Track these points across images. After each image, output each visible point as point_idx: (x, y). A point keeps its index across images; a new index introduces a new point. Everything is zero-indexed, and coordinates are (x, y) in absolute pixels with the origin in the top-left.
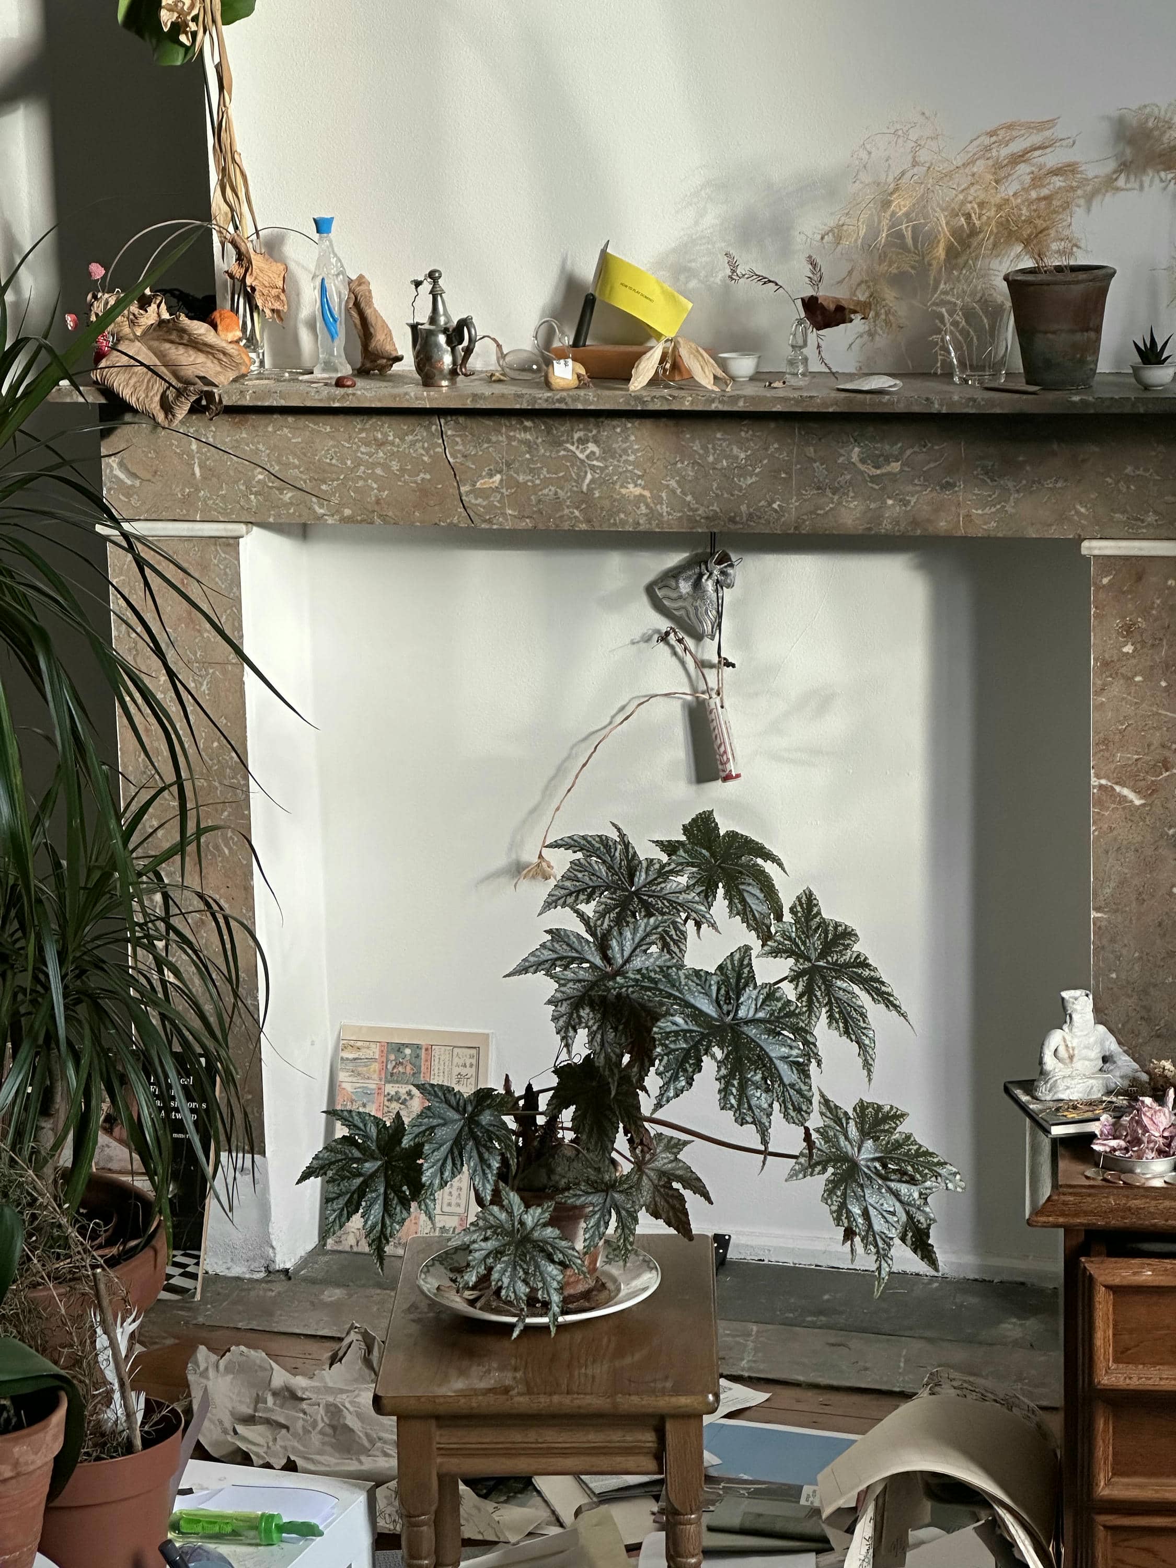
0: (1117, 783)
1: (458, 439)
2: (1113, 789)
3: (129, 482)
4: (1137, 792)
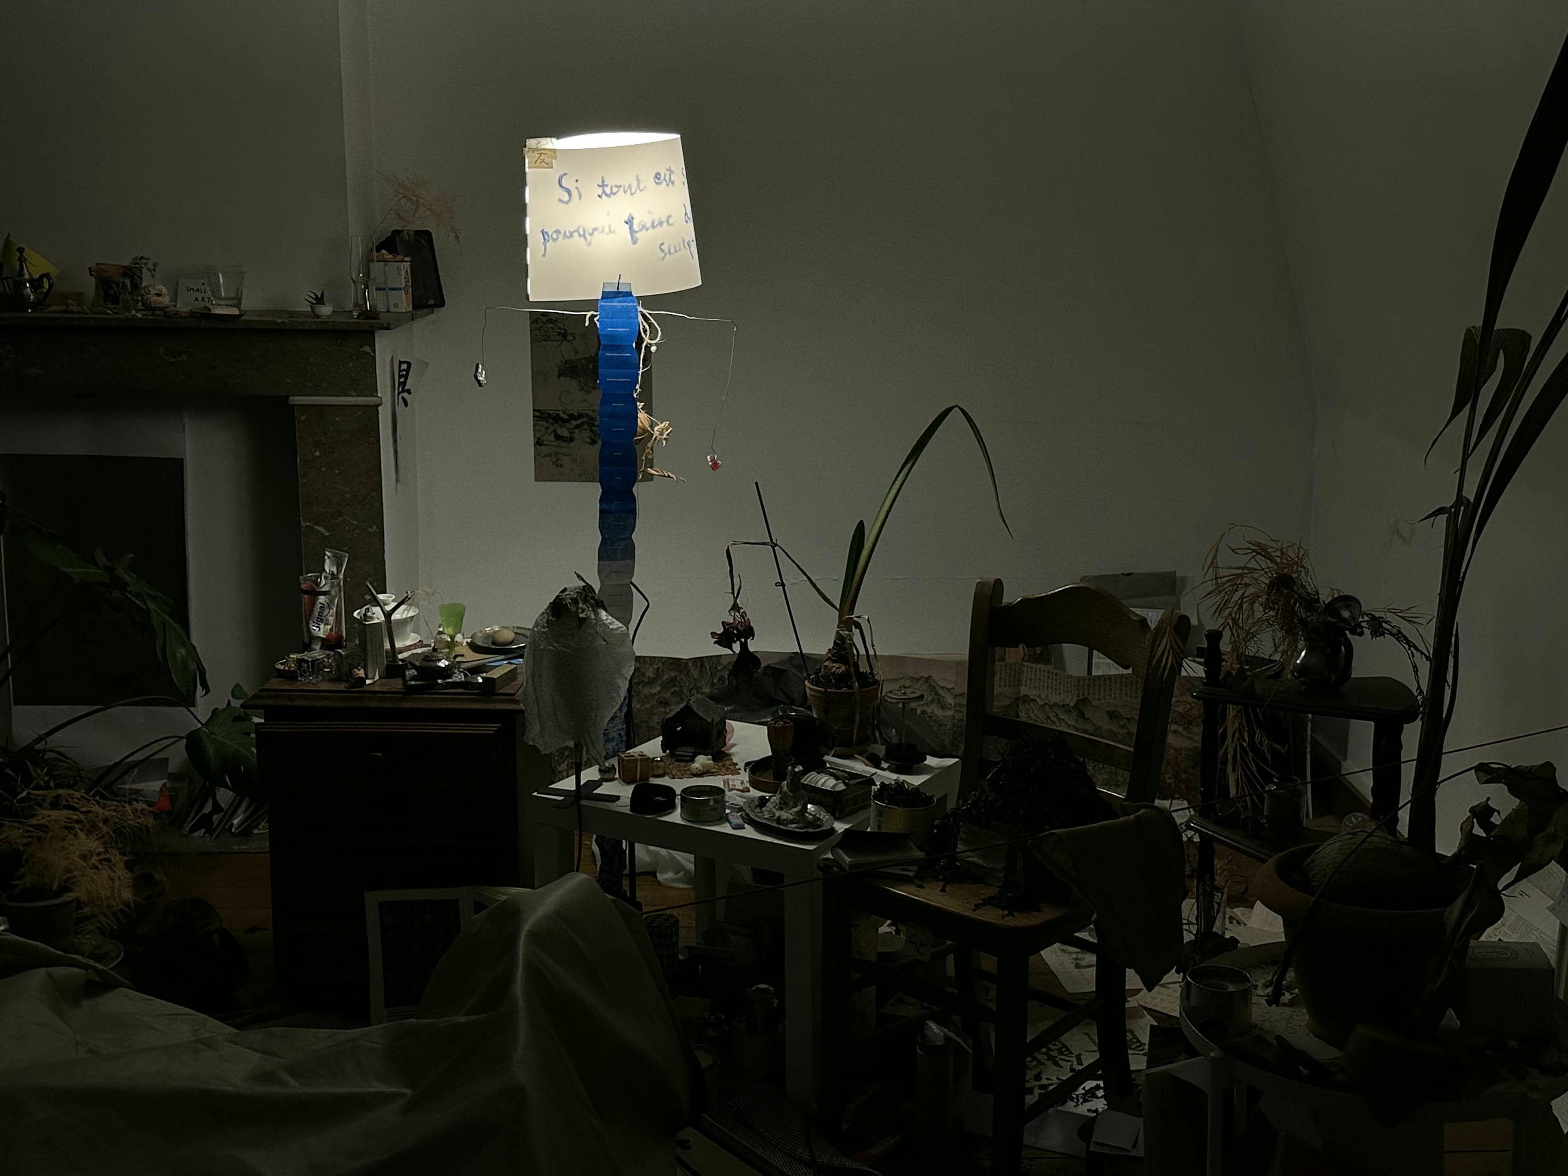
0: (315, 524)
2: (314, 528)
4: (326, 529)
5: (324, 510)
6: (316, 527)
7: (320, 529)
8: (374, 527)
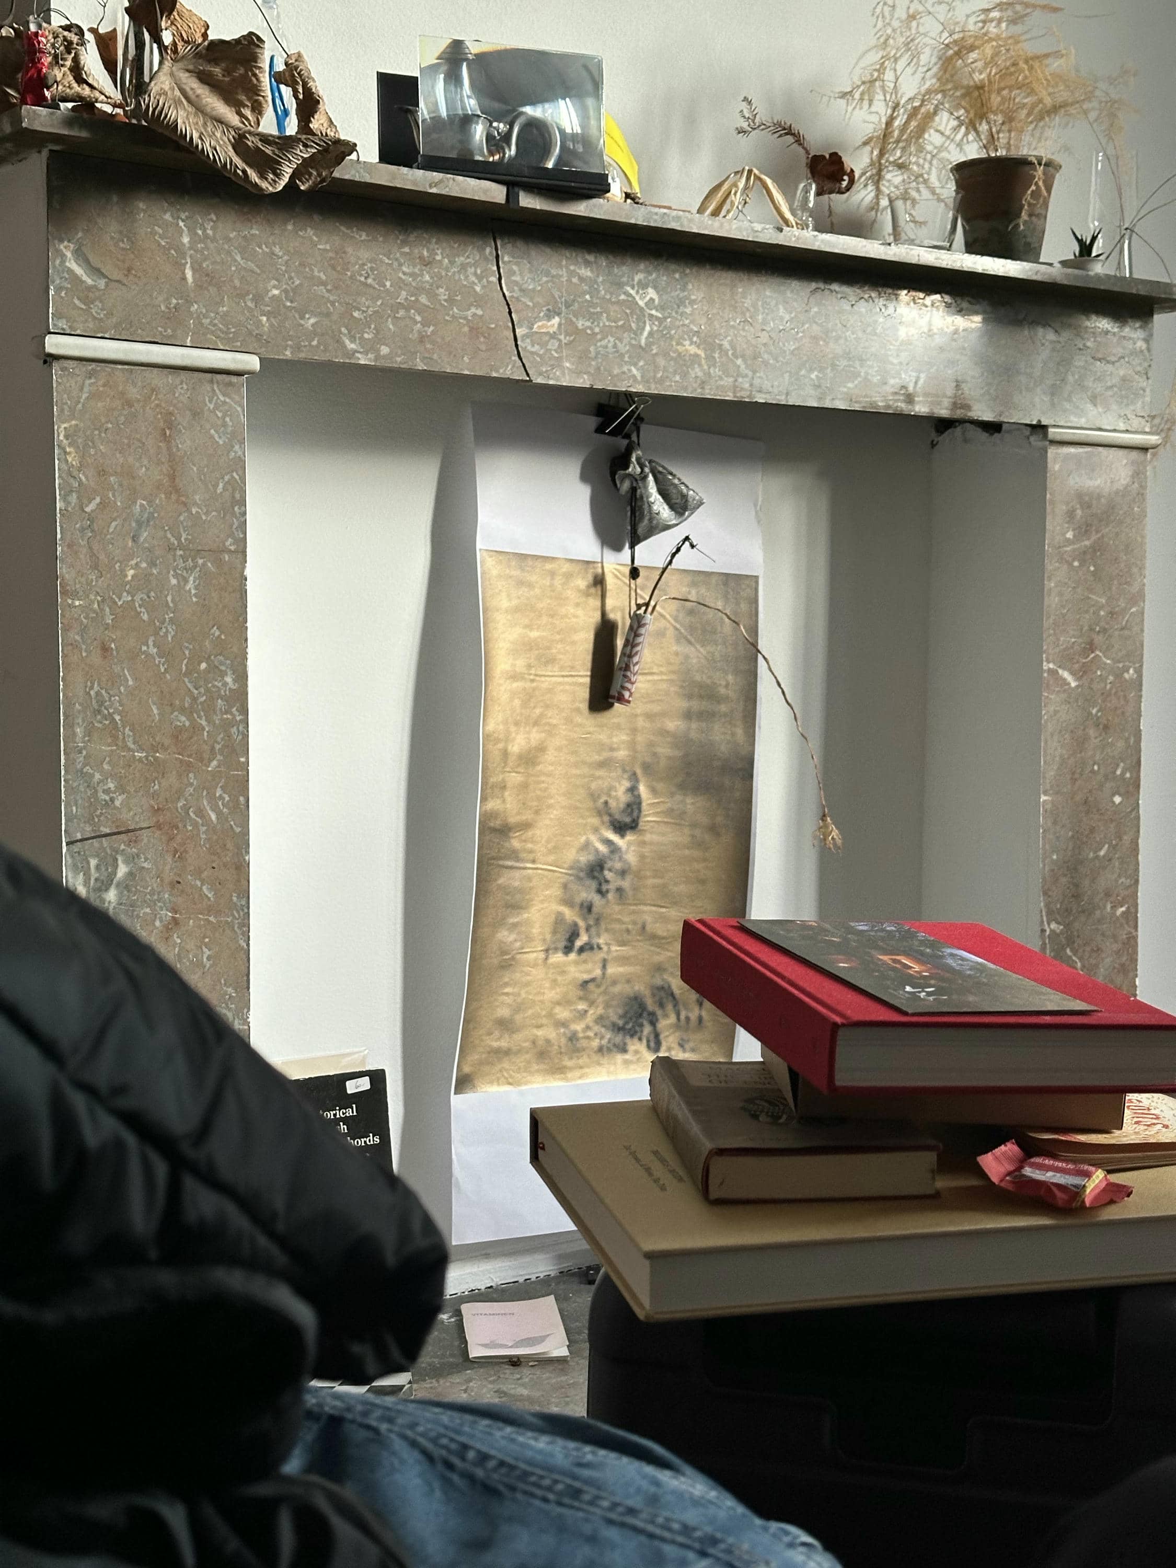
0: (1060, 667)
1: (515, 268)
2: (1058, 673)
3: (90, 282)
4: (1073, 673)
5: (1073, 640)
6: (1060, 671)
7: (1066, 675)
8: (1131, 671)
